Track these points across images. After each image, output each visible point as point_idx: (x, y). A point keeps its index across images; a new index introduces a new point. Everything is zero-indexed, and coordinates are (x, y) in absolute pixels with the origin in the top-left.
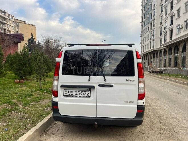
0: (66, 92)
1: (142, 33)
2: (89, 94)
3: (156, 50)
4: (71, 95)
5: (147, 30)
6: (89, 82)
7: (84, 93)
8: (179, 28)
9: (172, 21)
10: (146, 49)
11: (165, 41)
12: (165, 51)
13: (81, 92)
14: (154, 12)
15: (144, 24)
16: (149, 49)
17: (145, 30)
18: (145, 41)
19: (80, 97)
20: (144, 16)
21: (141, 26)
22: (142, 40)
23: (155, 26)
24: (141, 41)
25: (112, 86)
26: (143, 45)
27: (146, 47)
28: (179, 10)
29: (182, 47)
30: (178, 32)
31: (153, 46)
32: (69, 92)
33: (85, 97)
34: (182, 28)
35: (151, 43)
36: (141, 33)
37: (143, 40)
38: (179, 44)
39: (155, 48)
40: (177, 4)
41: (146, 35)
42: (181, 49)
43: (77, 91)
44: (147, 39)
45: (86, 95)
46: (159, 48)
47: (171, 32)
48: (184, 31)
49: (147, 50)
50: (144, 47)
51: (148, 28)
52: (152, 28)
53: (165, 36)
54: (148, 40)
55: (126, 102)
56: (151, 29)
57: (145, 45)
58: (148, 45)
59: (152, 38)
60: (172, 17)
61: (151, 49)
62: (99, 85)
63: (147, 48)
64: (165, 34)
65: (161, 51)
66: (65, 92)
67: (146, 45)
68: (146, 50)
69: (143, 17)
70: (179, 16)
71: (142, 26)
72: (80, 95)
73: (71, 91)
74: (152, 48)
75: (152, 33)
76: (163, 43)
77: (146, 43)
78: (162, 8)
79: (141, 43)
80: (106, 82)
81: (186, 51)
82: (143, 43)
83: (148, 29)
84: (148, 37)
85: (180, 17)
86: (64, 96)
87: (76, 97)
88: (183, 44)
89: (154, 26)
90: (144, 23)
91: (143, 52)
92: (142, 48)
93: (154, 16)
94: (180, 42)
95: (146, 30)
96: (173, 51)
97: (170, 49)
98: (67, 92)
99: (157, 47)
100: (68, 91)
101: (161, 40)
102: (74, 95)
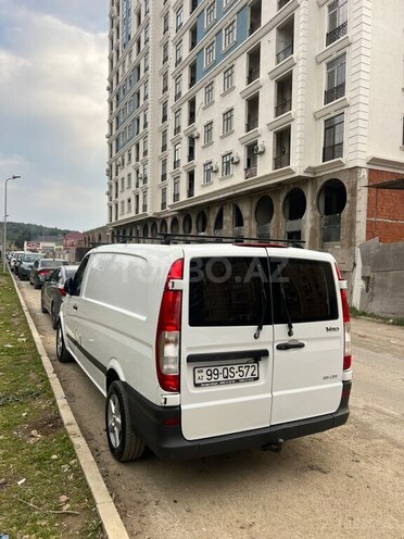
0: (200, 375)
1: (111, 166)
2: (256, 372)
3: (150, 218)
4: (213, 380)
5: (126, 161)
6: (257, 340)
7: (245, 371)
8: (209, 170)
9: (191, 150)
10: (123, 210)
11: (176, 196)
12: (175, 221)
13: (236, 367)
14: (145, 116)
15: (116, 142)
16: (133, 214)
17: (120, 159)
18: (120, 189)
19: (237, 381)
20: (116, 120)
21: (107, 146)
22: (111, 187)
23: (149, 153)
24: (107, 189)
25: (302, 346)
26: (114, 199)
27: (123, 207)
28: (209, 126)
29: (215, 216)
30: (208, 179)
31: (145, 207)
32: (209, 373)
33: (247, 380)
34: (216, 172)
35: (137, 197)
36: (107, 167)
37: (114, 185)
38: (209, 209)
39: (150, 213)
40: (204, 109)
41: (123, 173)
42: (212, 221)
43: (229, 367)
44: (126, 185)
45: (249, 376)
46: (158, 214)
47: (191, 176)
48: (221, 180)
49: (126, 216)
50: (117, 205)
51: (130, 155)
52: (141, 157)
53: (176, 184)
54: (129, 187)
55: (325, 378)
56: (137, 159)
57: (119, 199)
58: (129, 201)
59: (141, 184)
60: (192, 140)
61: (137, 212)
62: (279, 347)
63: (126, 210)
64: (176, 179)
65: (164, 222)
66: (197, 375)
67: (123, 202)
68: (123, 214)
69: (114, 121)
70: (209, 142)
71: (111, 146)
72: (237, 377)
73: (212, 369)
74: (141, 212)
75: (141, 172)
76: (170, 201)
77: (123, 197)
78: (165, 109)
79: (108, 194)
80: (292, 337)
81: (224, 227)
82: (114, 196)
83: (130, 159)
84: (129, 179)
85: (212, 143)
86: (197, 385)
87: (227, 383)
88: (217, 210)
89: (145, 153)
90: (117, 140)
91: (114, 220)
92: (111, 208)
93: (145, 125)
94: (210, 205)
95: (123, 160)
96: (194, 224)
97: (187, 219)
98: (204, 374)
99: (154, 209)
100: (205, 370)
101: (164, 194)
102: (221, 378)
